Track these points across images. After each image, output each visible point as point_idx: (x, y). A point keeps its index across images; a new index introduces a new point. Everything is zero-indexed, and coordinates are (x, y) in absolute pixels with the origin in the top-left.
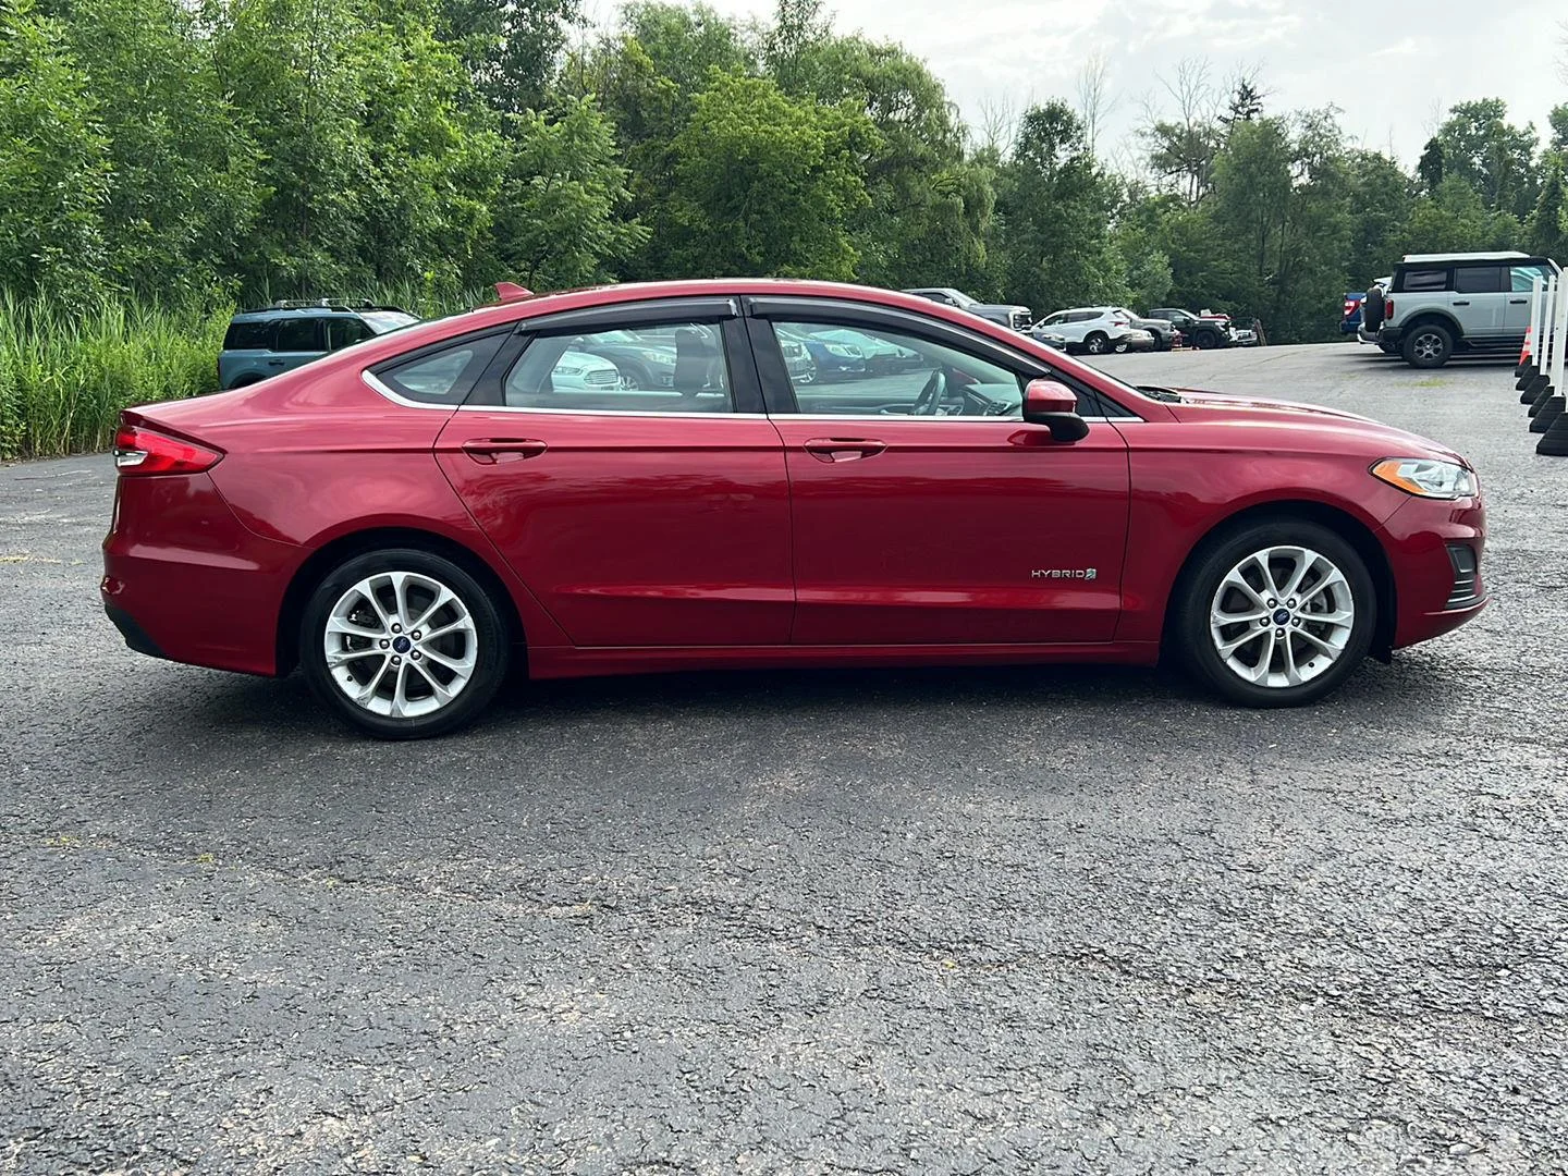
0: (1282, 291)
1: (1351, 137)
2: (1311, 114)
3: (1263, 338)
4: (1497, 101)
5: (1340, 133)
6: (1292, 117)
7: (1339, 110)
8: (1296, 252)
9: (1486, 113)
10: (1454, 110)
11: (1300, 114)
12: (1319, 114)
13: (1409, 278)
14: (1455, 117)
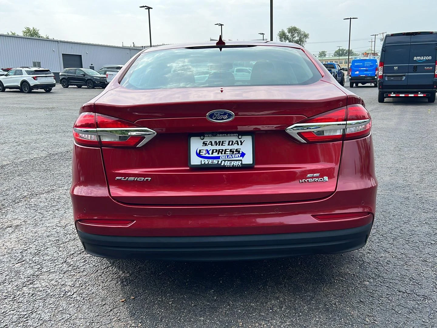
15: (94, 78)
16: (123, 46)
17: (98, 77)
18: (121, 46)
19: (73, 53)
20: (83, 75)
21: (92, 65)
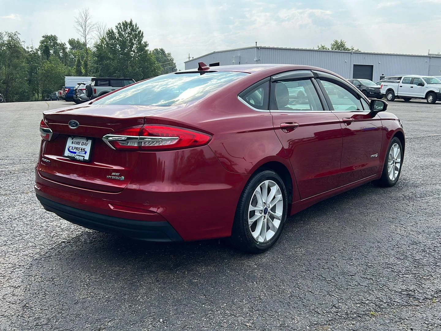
0: (8, 86)
1: (23, 41)
2: (10, 33)
3: (5, 100)
4: (55, 36)
5: (20, 40)
6: (4, 33)
7: (19, 34)
8: (12, 74)
9: (53, 38)
10: (43, 37)
11: (6, 32)
12: (13, 34)
13: (99, 82)
14: (44, 39)
15: (369, 89)
16: (429, 54)
17: (373, 88)
18: (426, 54)
19: (365, 63)
20: (359, 85)
21: (383, 75)
